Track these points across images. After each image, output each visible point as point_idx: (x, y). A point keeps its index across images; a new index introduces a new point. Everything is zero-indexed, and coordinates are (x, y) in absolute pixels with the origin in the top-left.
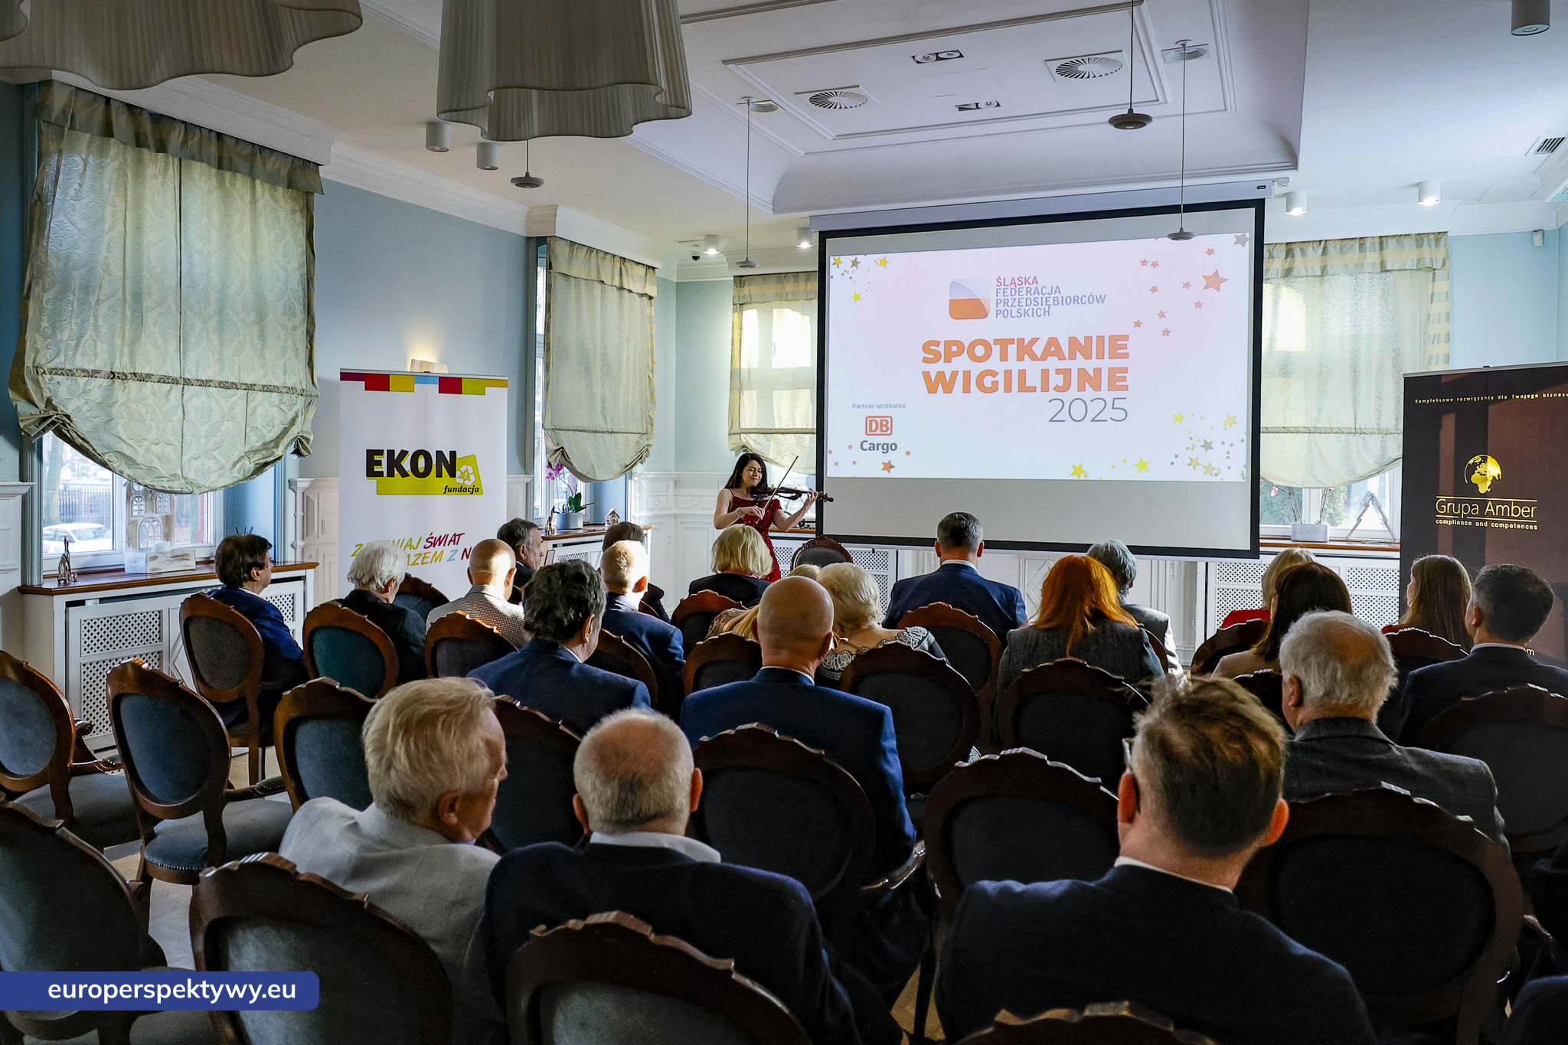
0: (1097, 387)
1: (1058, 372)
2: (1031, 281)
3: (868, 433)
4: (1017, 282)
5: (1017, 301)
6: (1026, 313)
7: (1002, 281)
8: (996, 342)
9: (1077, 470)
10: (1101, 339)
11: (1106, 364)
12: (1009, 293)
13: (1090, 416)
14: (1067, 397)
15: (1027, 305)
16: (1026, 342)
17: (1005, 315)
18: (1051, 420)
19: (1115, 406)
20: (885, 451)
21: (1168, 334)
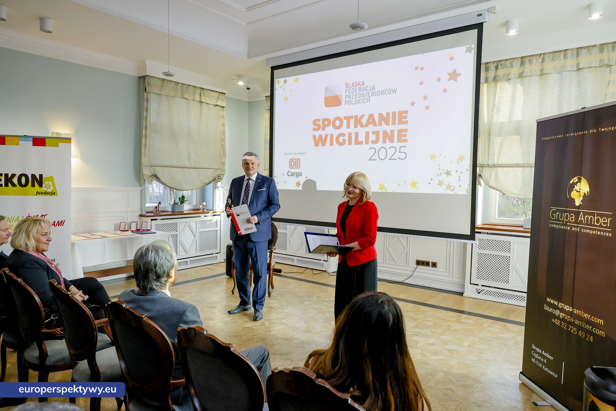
0: (392, 141)
1: (374, 133)
2: (361, 84)
3: (290, 167)
4: (355, 85)
5: (355, 95)
6: (359, 101)
7: (348, 85)
8: (345, 118)
9: (382, 187)
10: (394, 113)
11: (396, 127)
12: (351, 92)
13: (389, 156)
14: (377, 146)
15: (359, 97)
16: (359, 117)
17: (349, 103)
18: (370, 160)
19: (401, 151)
20: (297, 176)
21: (428, 109)
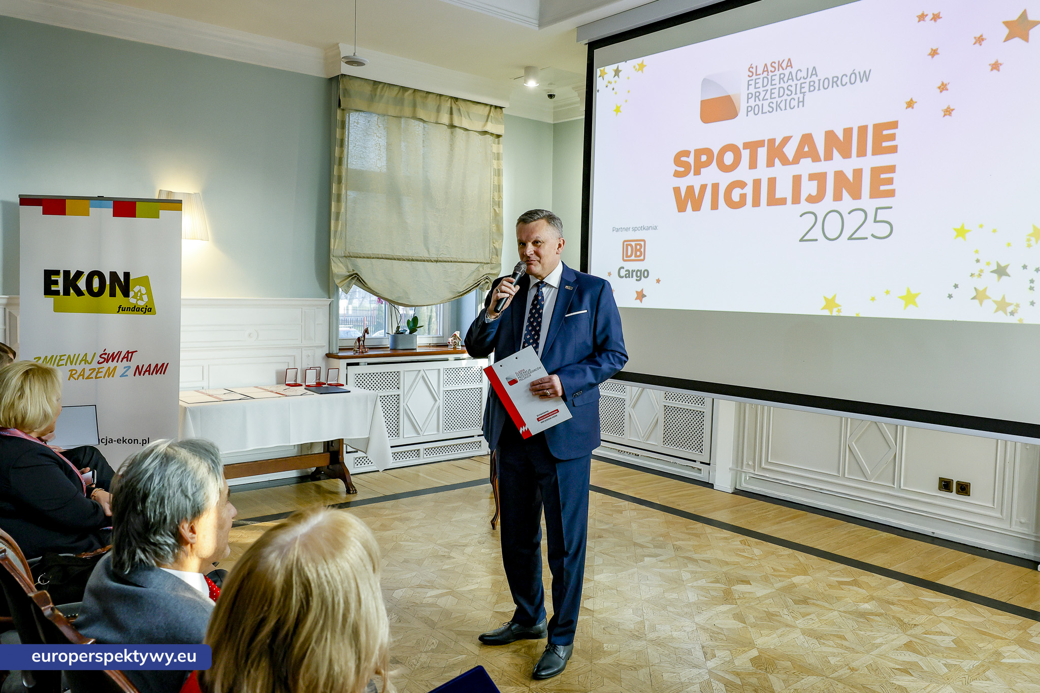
0: (856, 195)
1: (812, 177)
2: (784, 65)
3: (625, 258)
4: (770, 68)
5: (769, 92)
6: (778, 106)
7: (754, 70)
8: (746, 145)
9: (830, 303)
10: (863, 130)
11: (870, 162)
12: (760, 85)
13: (847, 233)
14: (820, 209)
15: (779, 97)
16: (777, 144)
17: (756, 112)
18: (801, 240)
19: (878, 219)
20: (639, 278)
21: (950, 114)
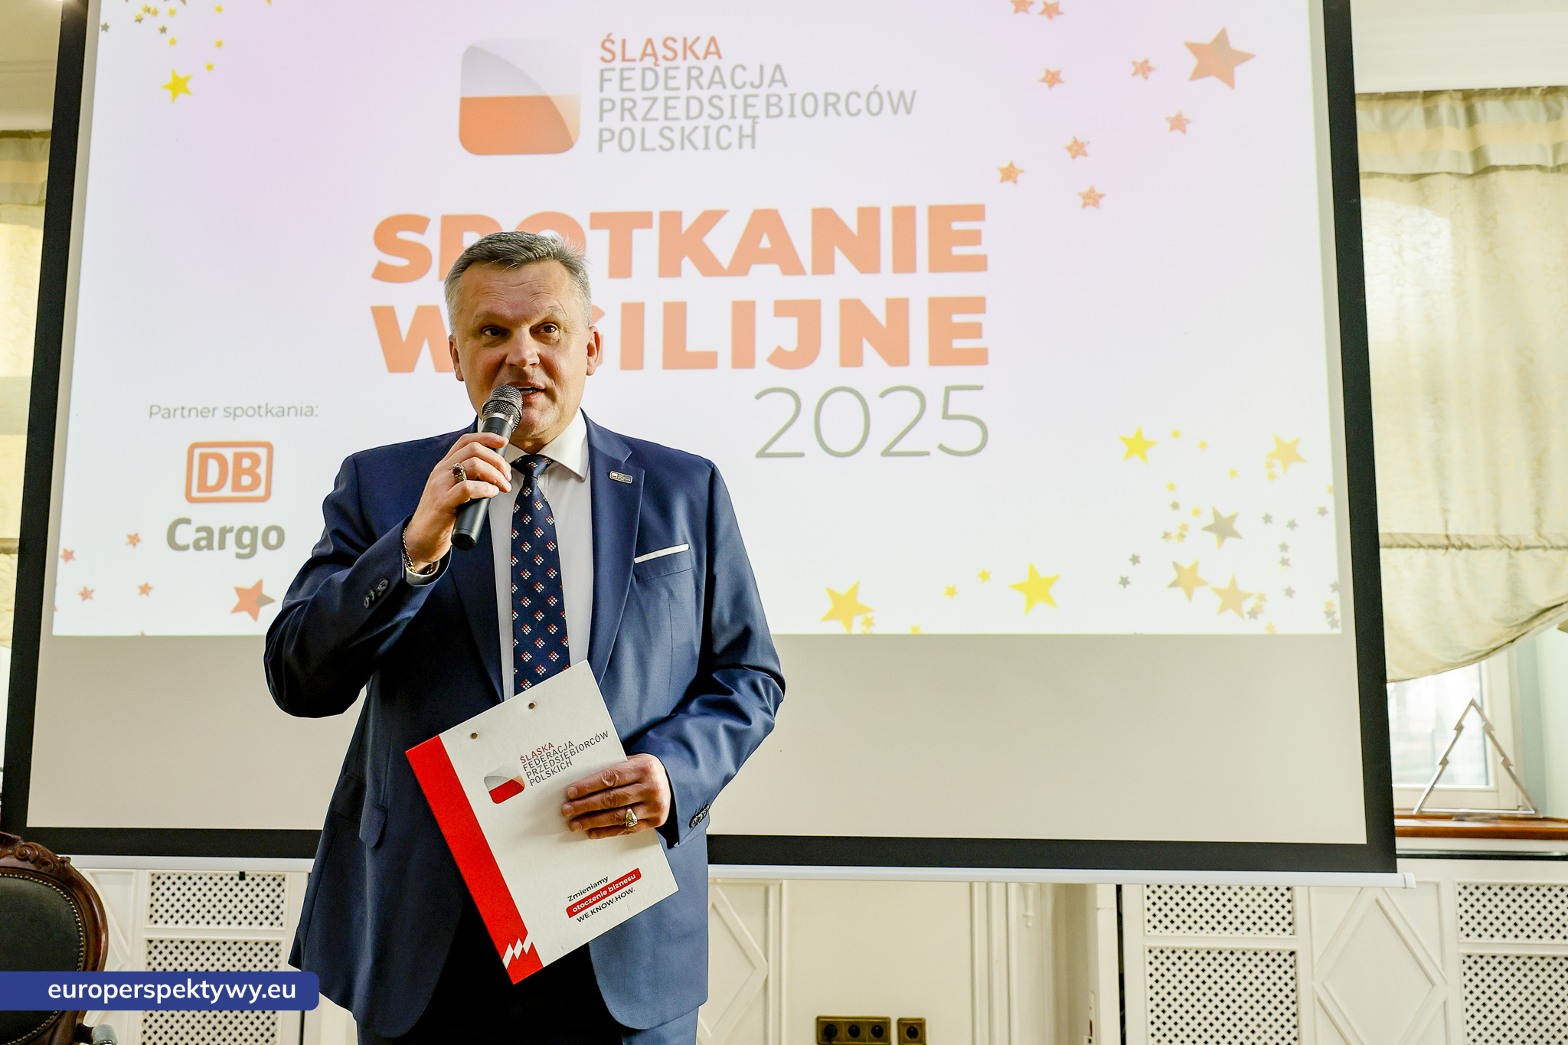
0: (897, 355)
1: (783, 308)
2: (699, 49)
3: (195, 493)
4: (660, 51)
5: (660, 104)
6: (686, 138)
7: (616, 49)
8: (599, 220)
9: (845, 605)
10: (904, 216)
11: (922, 287)
12: (634, 84)
13: (880, 438)
14: (810, 381)
15: (688, 118)
16: (686, 223)
17: (626, 144)
18: (762, 454)
19: (951, 412)
20: (247, 551)
21: (1096, 204)
